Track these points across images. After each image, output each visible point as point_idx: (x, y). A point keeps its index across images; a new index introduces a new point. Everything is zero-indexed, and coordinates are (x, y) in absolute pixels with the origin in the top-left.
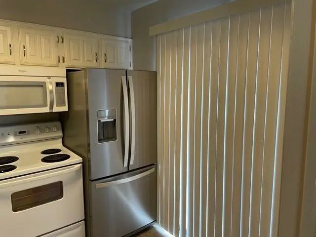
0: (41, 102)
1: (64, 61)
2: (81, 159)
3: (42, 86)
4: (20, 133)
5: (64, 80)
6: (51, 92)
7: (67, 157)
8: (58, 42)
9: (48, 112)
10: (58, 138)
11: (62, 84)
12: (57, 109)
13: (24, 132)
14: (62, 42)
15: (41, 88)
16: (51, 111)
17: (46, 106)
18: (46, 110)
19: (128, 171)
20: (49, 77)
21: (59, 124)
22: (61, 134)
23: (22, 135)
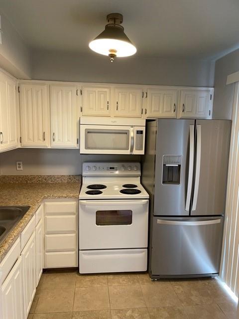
0: (124, 146)
1: (146, 113)
2: (148, 195)
3: (126, 133)
4: (111, 168)
5: (144, 129)
6: (133, 138)
7: (139, 192)
8: (143, 97)
9: (129, 154)
10: (138, 177)
11: (141, 132)
12: (136, 152)
13: (113, 168)
14: (147, 97)
15: (125, 135)
16: (131, 153)
17: (128, 149)
18: (128, 152)
19: (190, 216)
20: (132, 126)
21: (139, 164)
22: (139, 173)
23: (112, 171)
